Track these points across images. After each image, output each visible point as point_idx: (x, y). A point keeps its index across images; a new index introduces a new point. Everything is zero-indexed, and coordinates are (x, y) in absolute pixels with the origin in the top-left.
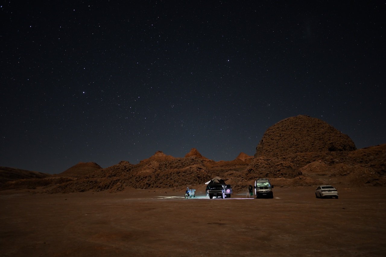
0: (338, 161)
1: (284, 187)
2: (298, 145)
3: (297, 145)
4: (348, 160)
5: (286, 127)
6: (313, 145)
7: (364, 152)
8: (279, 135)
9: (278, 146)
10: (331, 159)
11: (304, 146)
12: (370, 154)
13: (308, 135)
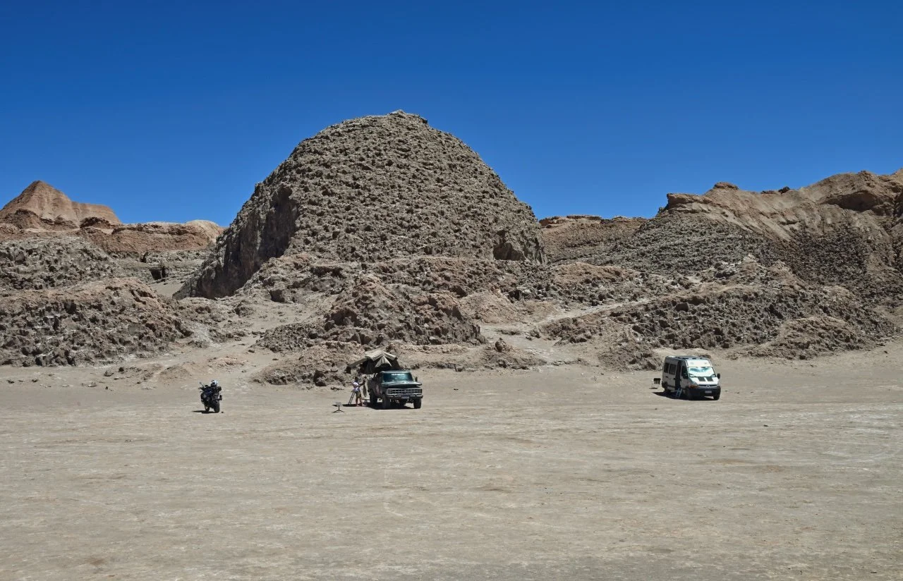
0: (528, 291)
1: (467, 369)
2: (416, 227)
3: (412, 227)
4: (553, 292)
5: (371, 154)
6: (456, 231)
7: (586, 273)
8: (351, 181)
9: (353, 222)
10: (514, 285)
11: (434, 235)
12: (599, 279)
13: (443, 198)
